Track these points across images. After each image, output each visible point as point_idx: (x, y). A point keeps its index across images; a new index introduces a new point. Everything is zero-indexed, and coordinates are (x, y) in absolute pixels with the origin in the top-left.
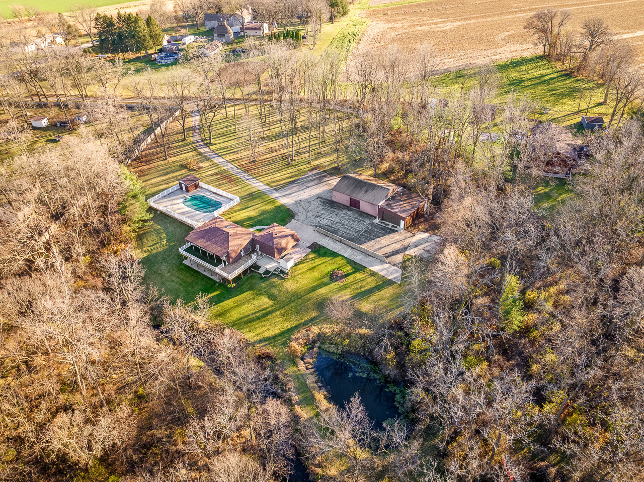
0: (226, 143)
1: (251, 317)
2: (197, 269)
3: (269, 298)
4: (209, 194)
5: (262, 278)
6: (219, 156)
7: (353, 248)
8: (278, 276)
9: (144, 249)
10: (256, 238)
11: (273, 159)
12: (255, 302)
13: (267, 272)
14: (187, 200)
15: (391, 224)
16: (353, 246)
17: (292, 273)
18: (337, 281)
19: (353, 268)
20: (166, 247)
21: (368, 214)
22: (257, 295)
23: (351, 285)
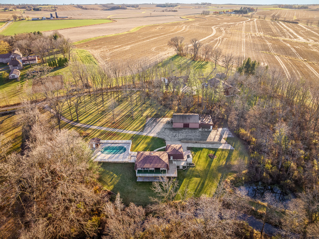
0: (87, 118)
1: (199, 188)
2: (149, 181)
3: (196, 177)
4: (110, 145)
5: (184, 171)
6: (91, 125)
7: (204, 143)
8: (190, 167)
9: (109, 184)
10: (170, 153)
11: (122, 119)
12: (193, 182)
13: (184, 167)
14: (103, 151)
15: (206, 129)
16: (203, 142)
17: (194, 163)
18: (214, 158)
19: (213, 151)
20: (120, 178)
21: (194, 128)
22: (190, 178)
23: (221, 157)
